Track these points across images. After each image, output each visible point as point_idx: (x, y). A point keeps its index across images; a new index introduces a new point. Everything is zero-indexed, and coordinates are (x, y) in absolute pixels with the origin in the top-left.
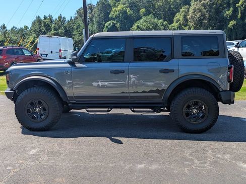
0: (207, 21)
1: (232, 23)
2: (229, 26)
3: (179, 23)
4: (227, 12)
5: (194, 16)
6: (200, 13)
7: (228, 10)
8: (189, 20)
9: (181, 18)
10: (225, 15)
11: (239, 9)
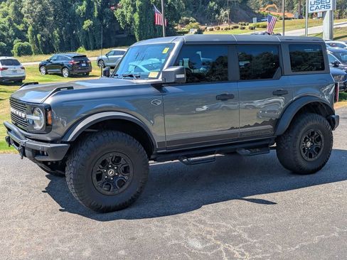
0: (52, 18)
1: (88, 23)
2: (84, 27)
3: (7, 17)
4: (80, 8)
5: (32, 8)
6: (40, 6)
7: (81, 5)
8: (25, 15)
9: (11, 11)
10: (77, 11)
11: (95, 4)
